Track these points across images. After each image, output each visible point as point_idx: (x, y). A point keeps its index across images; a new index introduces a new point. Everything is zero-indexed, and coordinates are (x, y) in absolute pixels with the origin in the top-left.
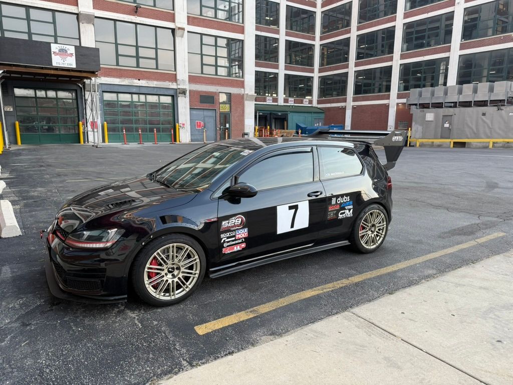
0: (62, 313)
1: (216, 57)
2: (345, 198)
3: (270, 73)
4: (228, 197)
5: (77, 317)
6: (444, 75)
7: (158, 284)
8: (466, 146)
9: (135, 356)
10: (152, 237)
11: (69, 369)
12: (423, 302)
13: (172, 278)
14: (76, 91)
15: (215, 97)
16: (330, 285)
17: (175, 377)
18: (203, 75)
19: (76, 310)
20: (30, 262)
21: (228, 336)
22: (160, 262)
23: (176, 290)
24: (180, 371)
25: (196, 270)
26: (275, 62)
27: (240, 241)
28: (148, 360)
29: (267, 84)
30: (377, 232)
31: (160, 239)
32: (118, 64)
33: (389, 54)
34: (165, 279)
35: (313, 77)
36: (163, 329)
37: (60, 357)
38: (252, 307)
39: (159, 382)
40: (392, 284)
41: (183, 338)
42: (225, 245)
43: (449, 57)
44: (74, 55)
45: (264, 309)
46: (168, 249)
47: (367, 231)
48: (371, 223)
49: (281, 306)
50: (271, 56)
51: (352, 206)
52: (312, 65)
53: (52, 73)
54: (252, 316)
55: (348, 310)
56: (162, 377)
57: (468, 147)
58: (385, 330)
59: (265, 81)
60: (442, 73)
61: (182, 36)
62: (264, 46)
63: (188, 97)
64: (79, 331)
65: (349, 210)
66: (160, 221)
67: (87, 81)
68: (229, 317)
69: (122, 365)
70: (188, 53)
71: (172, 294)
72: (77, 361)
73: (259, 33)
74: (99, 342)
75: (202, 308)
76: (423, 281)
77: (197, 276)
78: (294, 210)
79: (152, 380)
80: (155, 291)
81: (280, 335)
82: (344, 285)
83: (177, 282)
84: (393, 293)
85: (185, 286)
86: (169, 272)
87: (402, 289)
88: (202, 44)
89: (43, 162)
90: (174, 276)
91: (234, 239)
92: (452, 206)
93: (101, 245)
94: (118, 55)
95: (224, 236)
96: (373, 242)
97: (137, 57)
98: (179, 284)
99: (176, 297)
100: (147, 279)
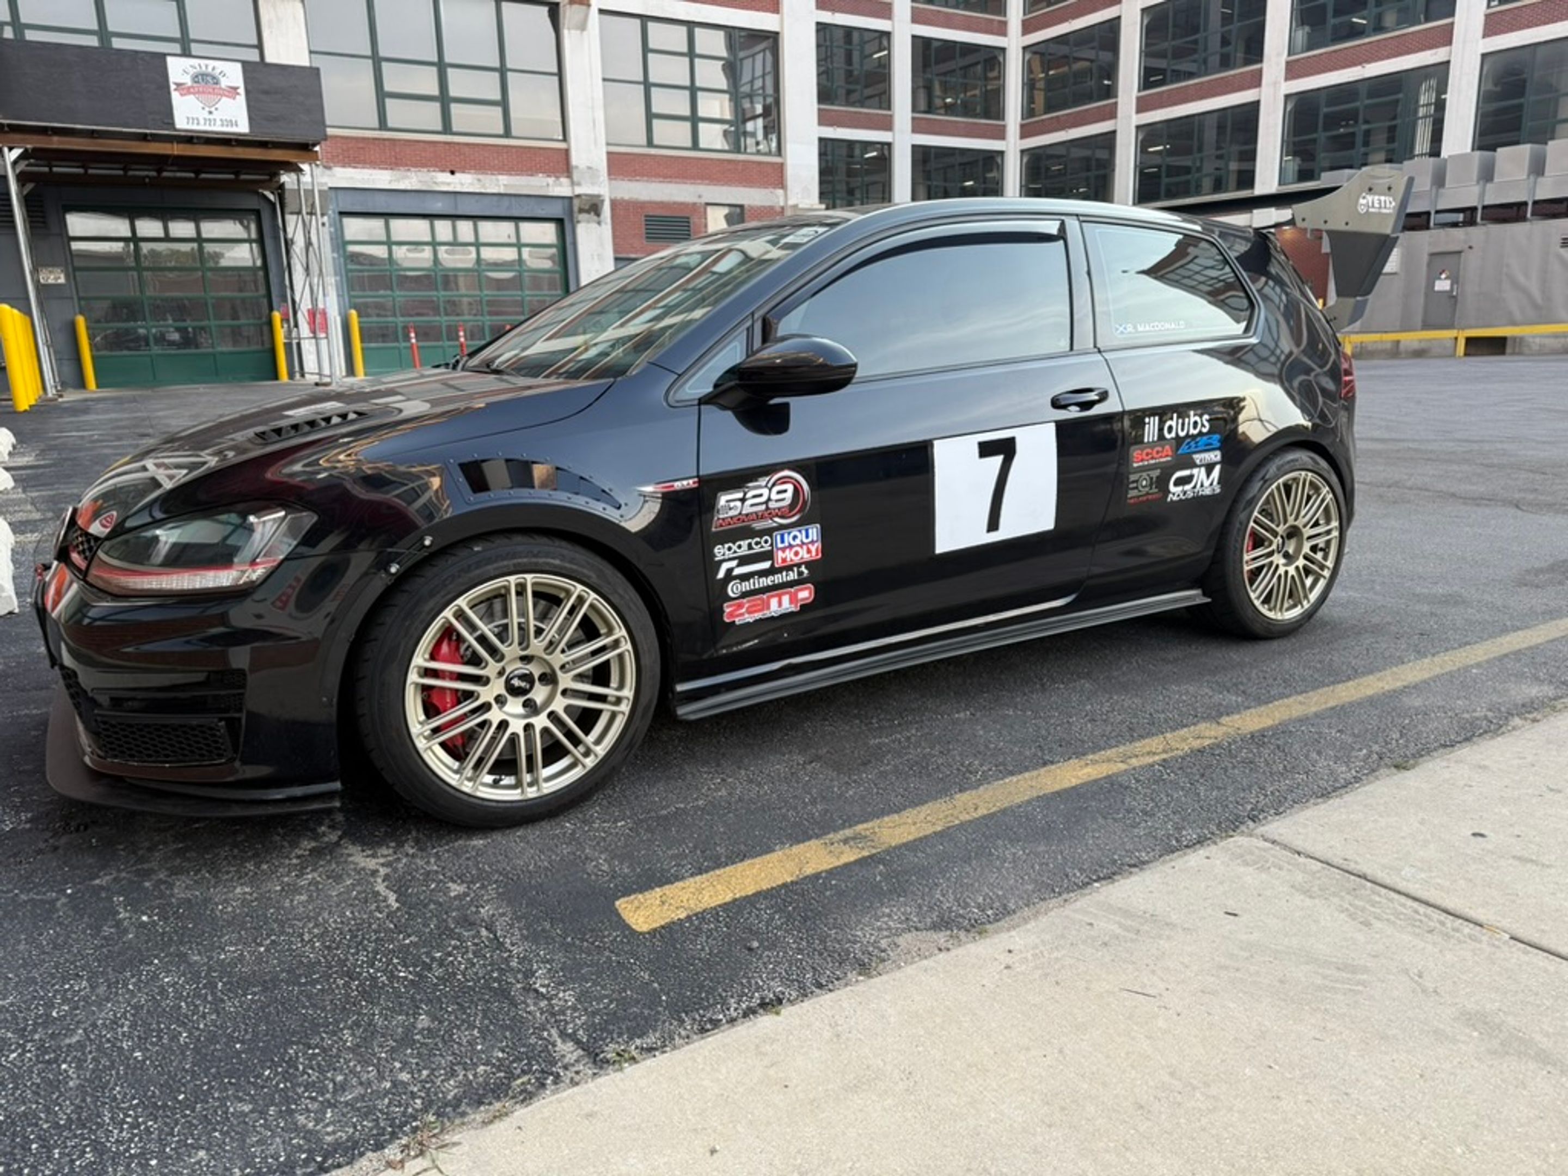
0: (90, 861)
1: (693, 90)
2: (1193, 419)
3: (867, 145)
4: (740, 395)
5: (147, 874)
6: (1429, 121)
7: (470, 737)
8: (1509, 350)
9: (357, 1024)
10: (427, 542)
11: (56, 1084)
12: (1549, 795)
13: (525, 717)
14: (257, 213)
15: (694, 220)
16: (1155, 743)
17: (521, 1113)
18: (653, 151)
19: (150, 849)
20: (23, 690)
21: (756, 934)
22: (474, 653)
23: (544, 766)
24: (543, 1086)
25: (621, 686)
26: (880, 108)
27: (792, 576)
28: (407, 1040)
29: (856, 182)
30: (1306, 558)
31: (463, 553)
32: (383, 125)
33: (1247, 62)
34: (495, 716)
35: (1002, 153)
36: (485, 911)
37: (35, 1031)
38: (849, 822)
39: (447, 1138)
40: (1396, 735)
41: (566, 947)
42: (733, 589)
43: (1448, 62)
44: (242, 91)
45: (898, 831)
46: (502, 595)
47: (1271, 554)
48: (1286, 521)
49: (965, 817)
50: (868, 92)
51: (1218, 453)
52: (999, 114)
53: (176, 153)
54: (850, 855)
55: (1243, 828)
56: (463, 1114)
57: (1513, 354)
58: (1427, 904)
59: (850, 173)
60: (1425, 117)
61: (583, 27)
62: (842, 59)
63: (609, 220)
64: (143, 925)
65: (1210, 468)
66: (462, 479)
67: (287, 179)
68: (758, 860)
69: (292, 1063)
70: (604, 80)
71: (527, 778)
72: (100, 1049)
73: (828, 17)
74: (210, 969)
75: (649, 830)
76: (1517, 721)
77: (625, 707)
78: (998, 460)
79: (414, 1130)
80: (456, 765)
81: (976, 928)
82: (1207, 742)
83: (545, 731)
84: (1413, 767)
85: (581, 749)
86: (515, 692)
87: (1441, 750)
88: (646, 50)
89: (152, 427)
90: (532, 708)
91: (766, 565)
92: (1531, 497)
93: (222, 579)
94: (382, 95)
95: (729, 554)
96: (1291, 596)
97: (444, 99)
98: (558, 743)
99: (546, 791)
100: (422, 717)
